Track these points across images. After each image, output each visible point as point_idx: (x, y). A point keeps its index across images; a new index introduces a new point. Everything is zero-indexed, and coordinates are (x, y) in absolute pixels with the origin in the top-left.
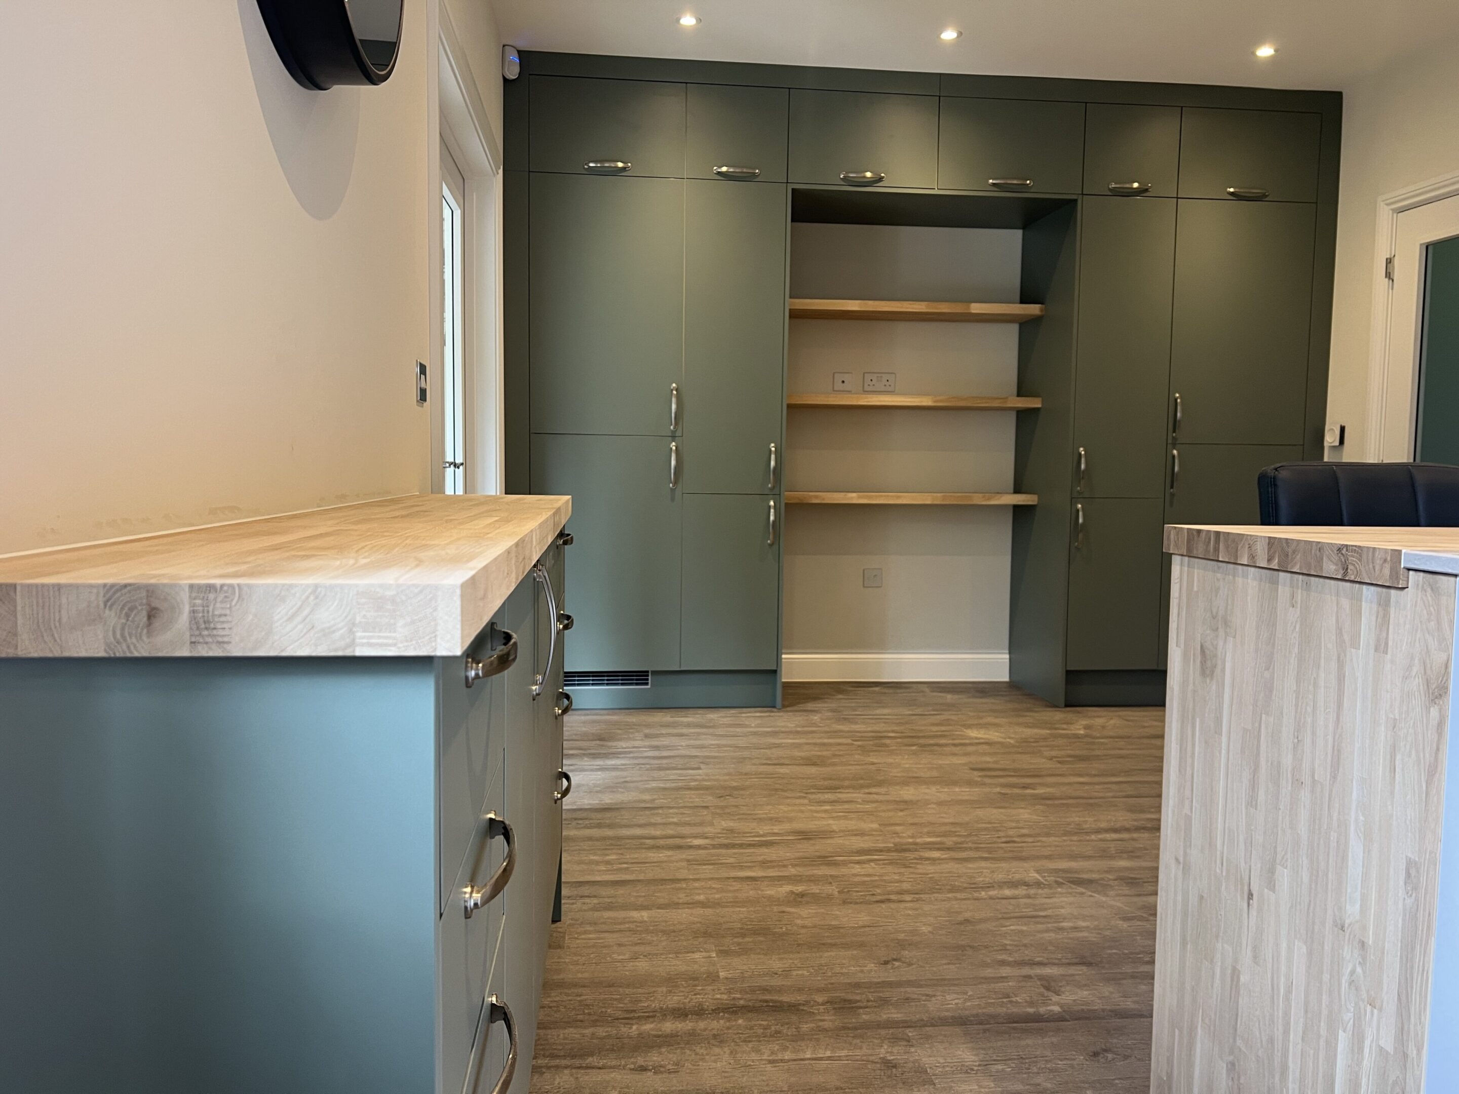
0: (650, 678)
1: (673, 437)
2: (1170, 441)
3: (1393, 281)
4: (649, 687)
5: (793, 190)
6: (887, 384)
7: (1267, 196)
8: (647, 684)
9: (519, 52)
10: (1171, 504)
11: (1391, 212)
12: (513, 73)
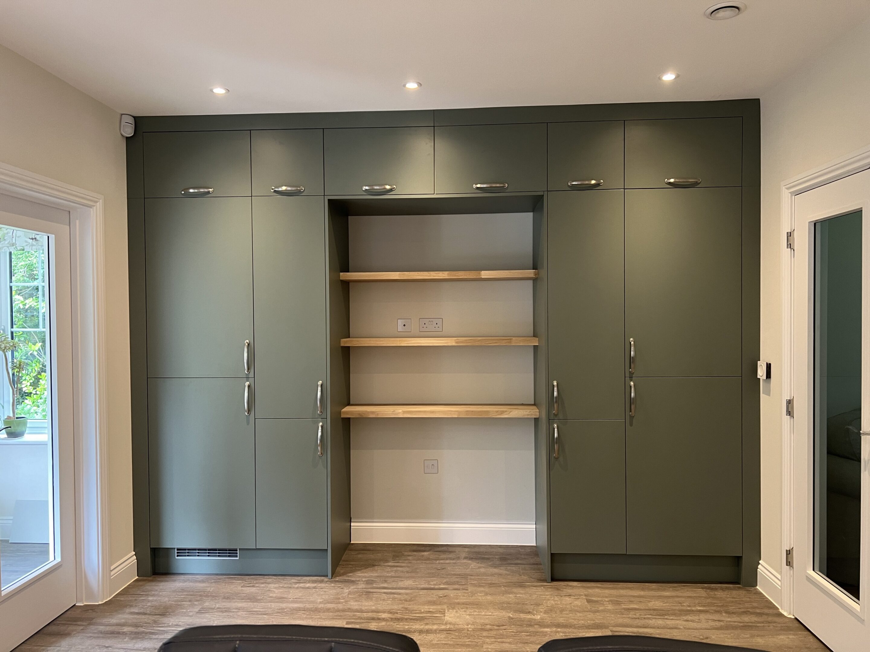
0: (238, 552)
1: (248, 378)
2: (627, 375)
3: (794, 250)
4: (238, 558)
5: (329, 200)
6: (437, 326)
7: (699, 183)
8: (237, 556)
9: (134, 117)
10: (631, 424)
11: (790, 195)
12: (129, 132)
